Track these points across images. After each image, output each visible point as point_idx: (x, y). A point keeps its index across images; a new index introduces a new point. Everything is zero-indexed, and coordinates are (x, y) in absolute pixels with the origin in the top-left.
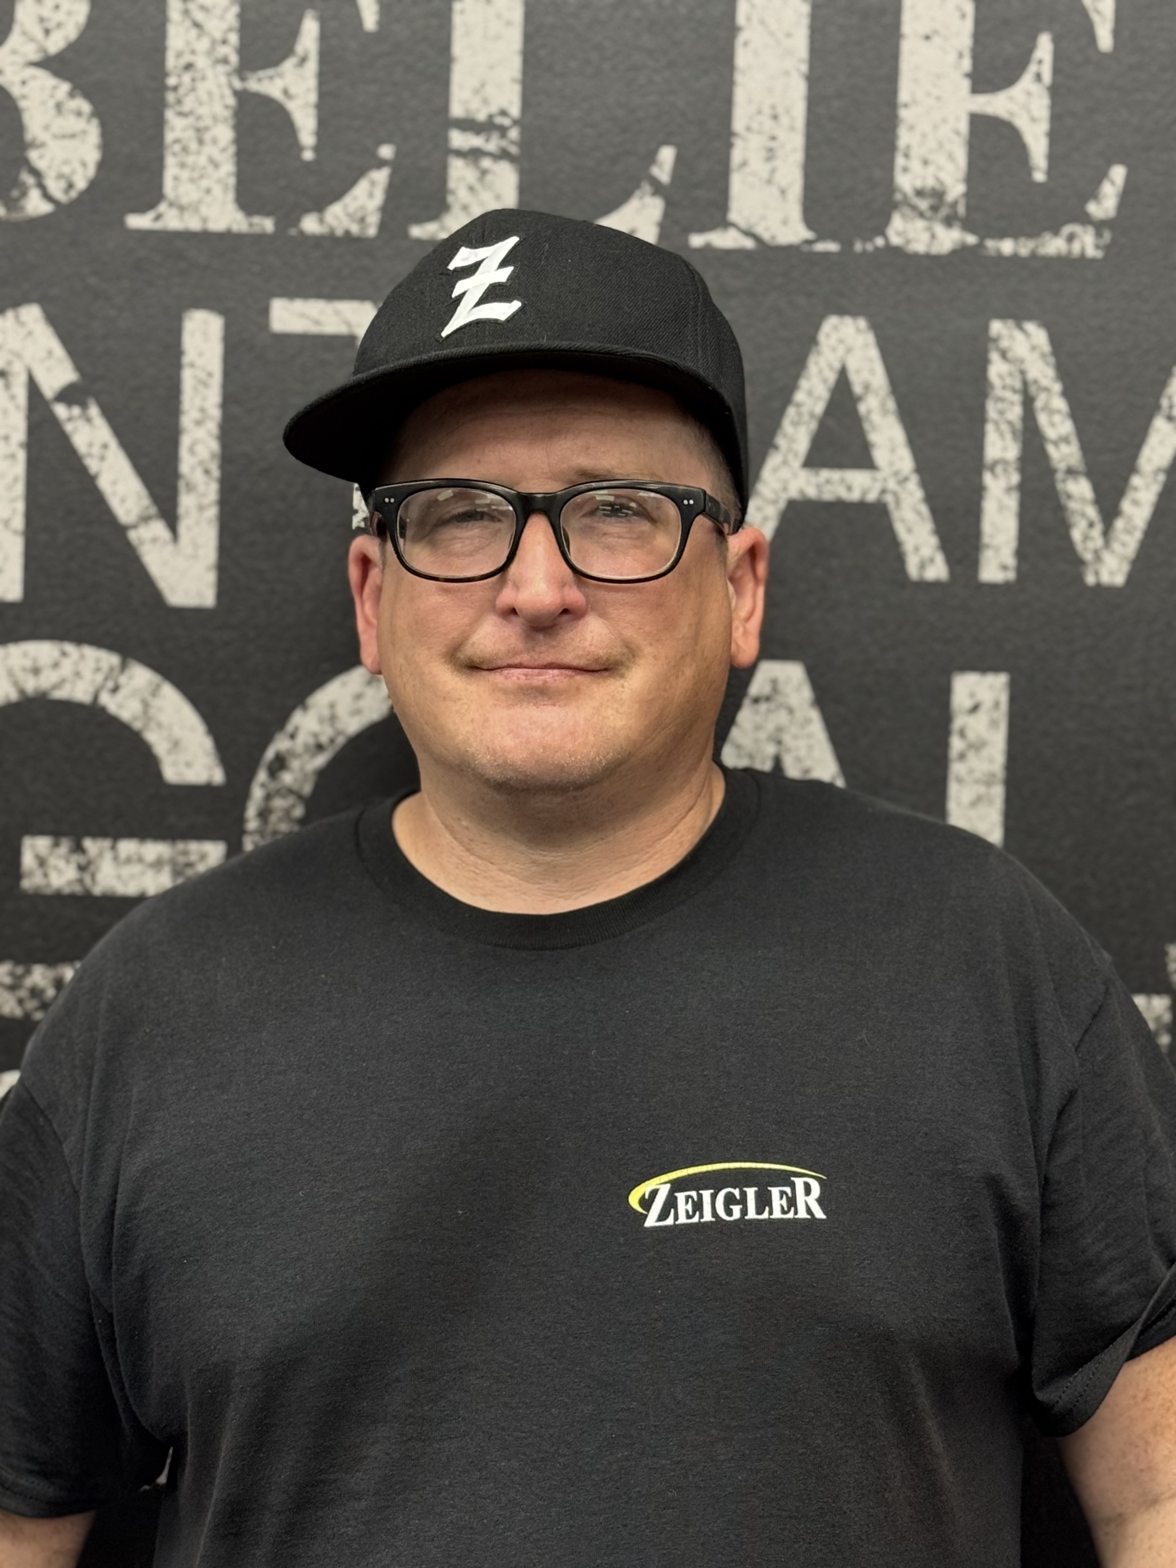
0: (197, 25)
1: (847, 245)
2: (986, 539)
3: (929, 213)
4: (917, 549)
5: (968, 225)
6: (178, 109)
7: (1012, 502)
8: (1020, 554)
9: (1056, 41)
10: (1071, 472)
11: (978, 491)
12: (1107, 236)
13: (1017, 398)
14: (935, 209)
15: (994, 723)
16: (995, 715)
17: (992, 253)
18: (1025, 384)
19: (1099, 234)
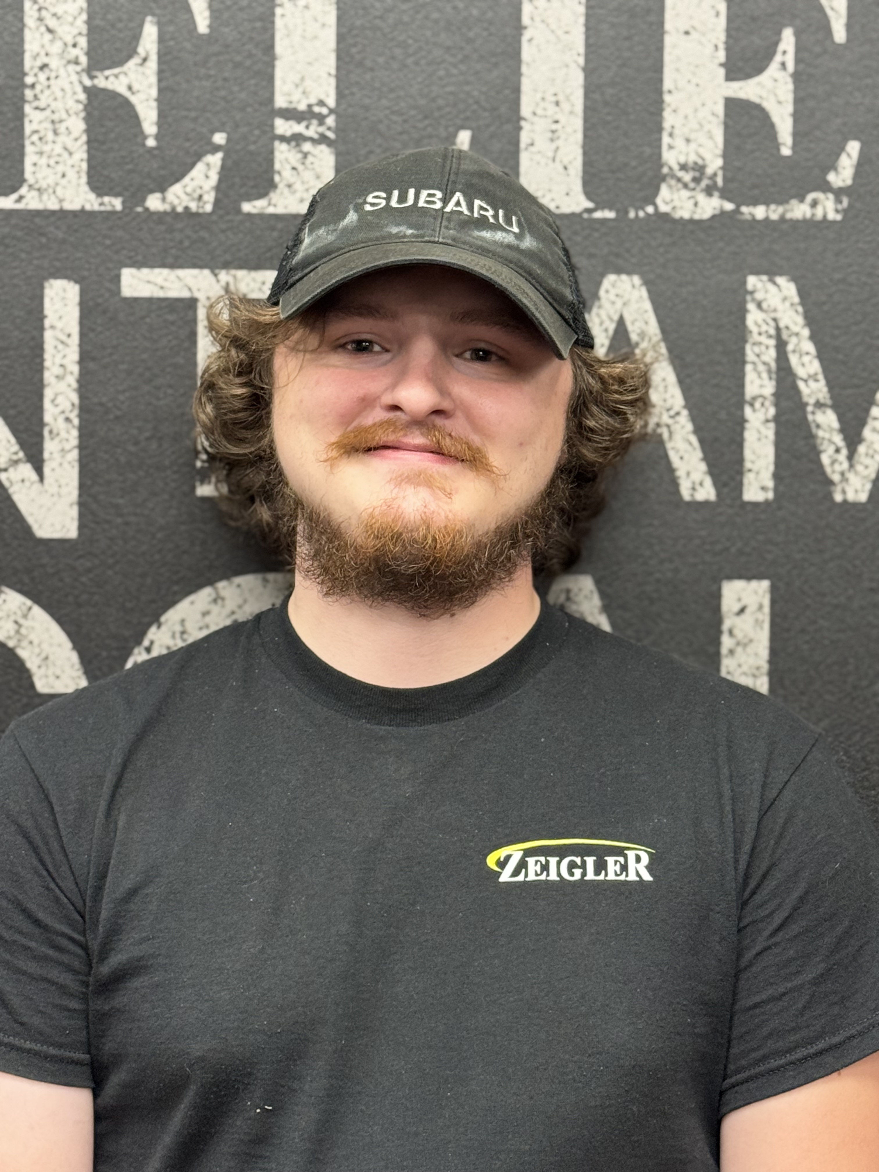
0: (50, 31)
1: (622, 212)
2: (748, 465)
3: (692, 185)
4: (688, 474)
5: (725, 195)
6: (36, 104)
7: (770, 432)
8: (777, 476)
9: (797, 35)
10: (819, 405)
11: (741, 422)
12: (845, 202)
13: (772, 342)
14: (697, 180)
15: (758, 623)
16: (760, 616)
17: (749, 217)
18: (778, 329)
19: (838, 201)
